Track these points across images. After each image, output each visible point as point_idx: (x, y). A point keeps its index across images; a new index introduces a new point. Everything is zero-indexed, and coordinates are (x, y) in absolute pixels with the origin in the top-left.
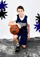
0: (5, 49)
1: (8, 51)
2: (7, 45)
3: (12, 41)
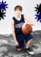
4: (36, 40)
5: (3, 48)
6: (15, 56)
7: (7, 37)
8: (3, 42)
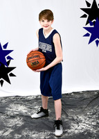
4: (82, 108)
5: (16, 120)
6: (34, 136)
7: (28, 101)
8: (19, 110)
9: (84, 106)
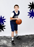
0: (6, 43)
1: (8, 44)
2: (7, 40)
3: (10, 38)
9: (29, 42)
